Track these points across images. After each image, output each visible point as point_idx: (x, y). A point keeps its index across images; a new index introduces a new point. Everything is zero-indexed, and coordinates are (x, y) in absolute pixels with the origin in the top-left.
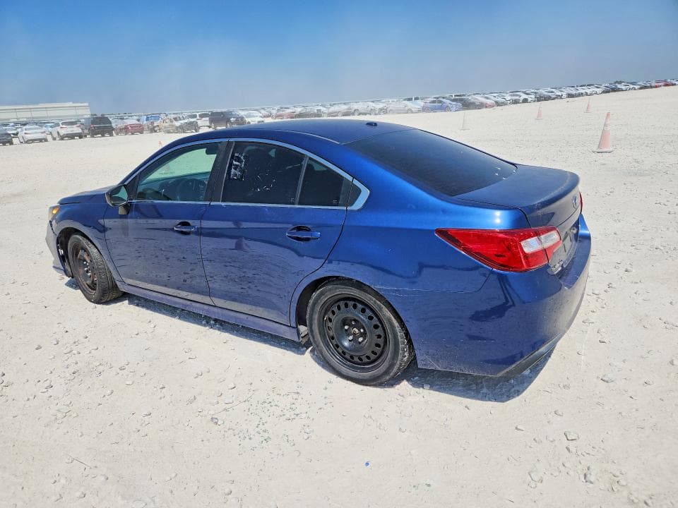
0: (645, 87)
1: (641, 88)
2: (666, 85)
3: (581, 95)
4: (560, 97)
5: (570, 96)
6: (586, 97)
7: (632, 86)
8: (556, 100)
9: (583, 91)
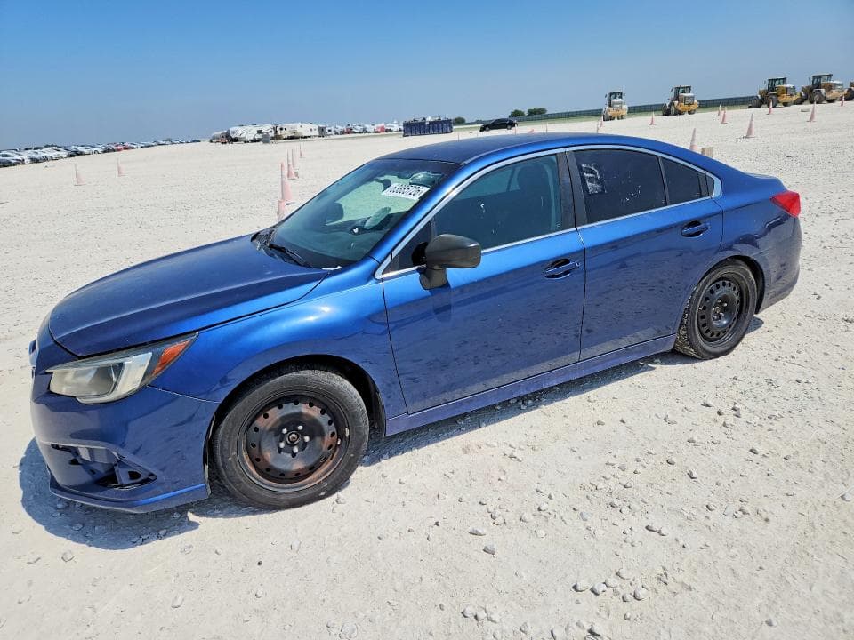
0: (108, 151)
1: (105, 152)
2: (126, 148)
3: (45, 159)
4: (22, 162)
5: (35, 161)
6: (51, 162)
7: (94, 150)
8: (17, 167)
9: (44, 155)
